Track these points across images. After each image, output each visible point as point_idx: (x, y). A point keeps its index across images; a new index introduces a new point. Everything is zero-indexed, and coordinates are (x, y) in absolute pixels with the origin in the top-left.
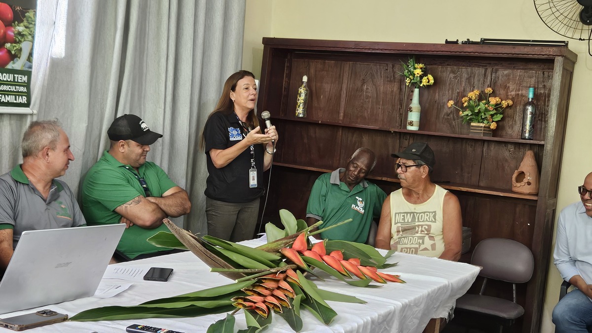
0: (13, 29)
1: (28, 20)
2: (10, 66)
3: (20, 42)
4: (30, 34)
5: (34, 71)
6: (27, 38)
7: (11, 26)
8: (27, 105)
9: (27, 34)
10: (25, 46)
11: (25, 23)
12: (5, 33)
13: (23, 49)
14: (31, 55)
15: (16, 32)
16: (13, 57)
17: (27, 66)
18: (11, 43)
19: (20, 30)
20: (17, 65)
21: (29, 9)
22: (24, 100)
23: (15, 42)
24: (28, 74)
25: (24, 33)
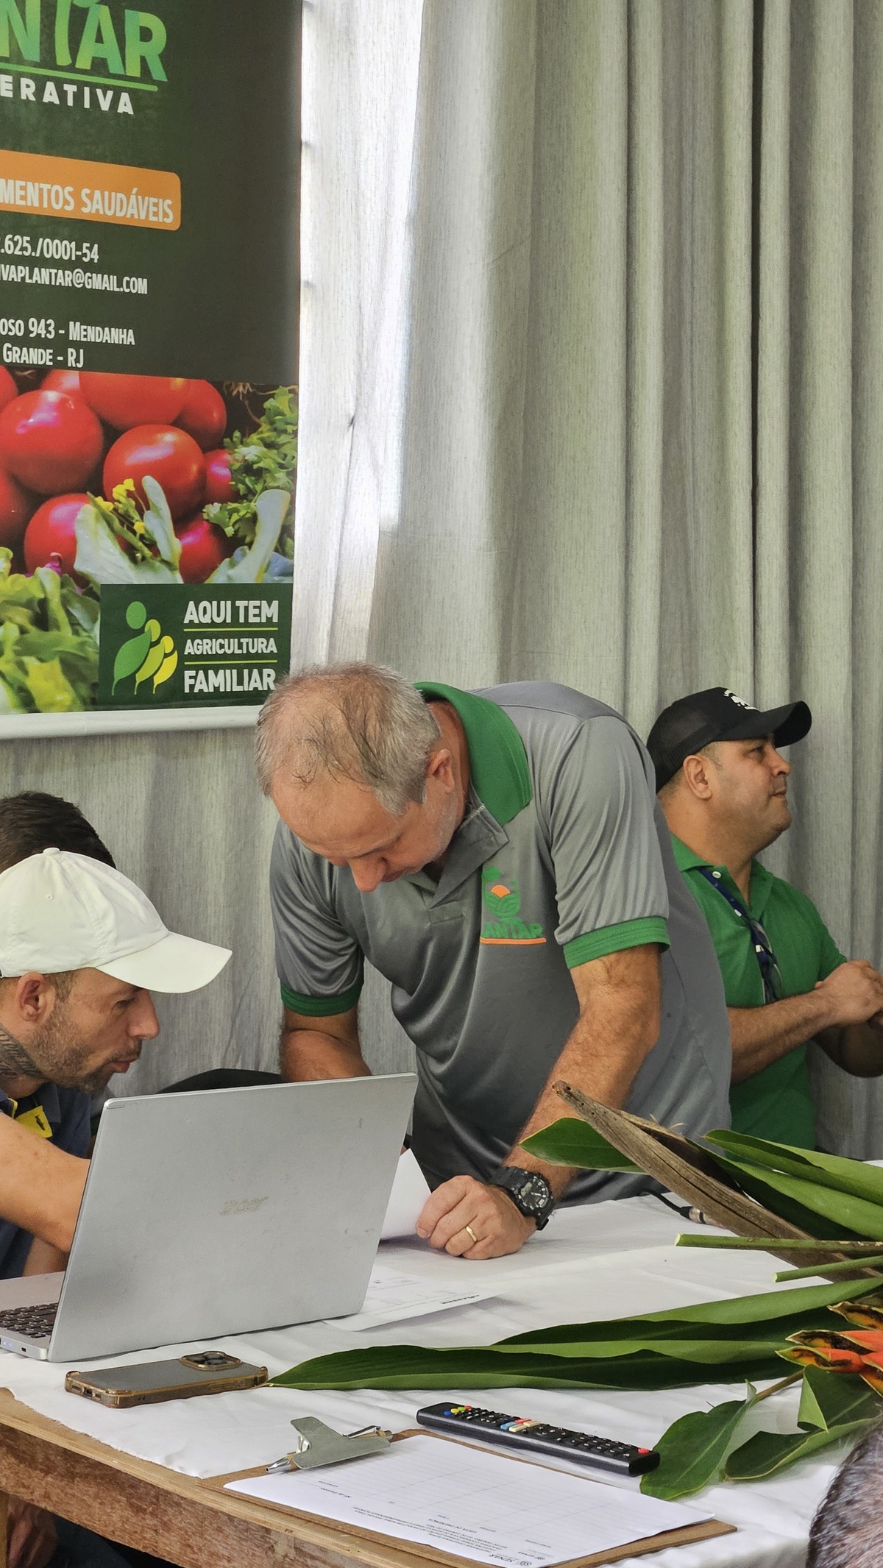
0: (227, 457)
1: (272, 423)
2: (221, 573)
3: (250, 494)
4: (281, 466)
5: (295, 581)
6: (274, 479)
7: (221, 446)
9: (273, 466)
10: (267, 506)
11: (266, 431)
12: (203, 473)
13: (260, 518)
14: (287, 531)
15: (237, 466)
16: (230, 545)
17: (277, 570)
18: (223, 501)
19: (250, 458)
20: (244, 569)
21: (276, 387)
22: (268, 677)
23: (237, 497)
24: (282, 594)
25: (261, 465)
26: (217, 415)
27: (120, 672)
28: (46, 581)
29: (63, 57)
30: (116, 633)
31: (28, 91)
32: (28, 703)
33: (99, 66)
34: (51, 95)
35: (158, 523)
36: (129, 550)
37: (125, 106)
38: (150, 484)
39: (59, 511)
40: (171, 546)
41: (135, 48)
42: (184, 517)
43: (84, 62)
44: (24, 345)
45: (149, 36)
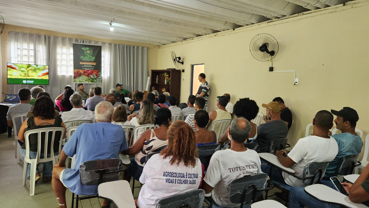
5: (102, 78)
8: (102, 82)
12: (97, 74)
14: (102, 76)
20: (100, 78)
21: (101, 71)
25: (100, 74)
28: (89, 78)
29: (90, 59)
30: (93, 80)
31: (88, 60)
32: (89, 82)
36: (93, 77)
37: (93, 60)
38: (94, 74)
39: (90, 75)
40: (96, 77)
44: (88, 69)
45: (94, 58)
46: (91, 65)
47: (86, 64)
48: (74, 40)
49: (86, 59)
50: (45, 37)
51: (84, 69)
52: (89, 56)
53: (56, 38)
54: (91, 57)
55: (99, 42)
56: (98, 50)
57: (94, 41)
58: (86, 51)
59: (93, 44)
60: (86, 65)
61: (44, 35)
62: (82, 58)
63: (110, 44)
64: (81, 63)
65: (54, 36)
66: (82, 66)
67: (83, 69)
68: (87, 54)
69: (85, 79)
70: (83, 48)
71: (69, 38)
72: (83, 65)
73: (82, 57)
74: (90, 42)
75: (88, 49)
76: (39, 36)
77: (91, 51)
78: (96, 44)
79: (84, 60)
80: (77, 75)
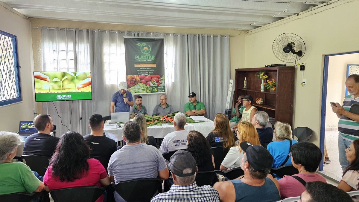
0: (160, 79)
2: (160, 85)
4: (164, 79)
5: (165, 85)
8: (165, 92)
10: (163, 81)
11: (163, 77)
12: (158, 80)
14: (164, 83)
16: (161, 84)
18: (160, 81)
19: (162, 79)
21: (163, 74)
22: (164, 91)
24: (165, 86)
26: (159, 77)
27: (153, 91)
28: (148, 86)
29: (148, 59)
30: (153, 89)
31: (146, 61)
32: (147, 92)
33: (150, 59)
34: (147, 61)
35: (155, 83)
36: (153, 84)
37: (152, 61)
38: (155, 81)
39: (149, 82)
40: (156, 84)
41: (152, 58)
42: (157, 82)
43: (149, 59)
44: (146, 74)
45: (153, 57)
46: (149, 68)
47: (143, 66)
48: (126, 33)
49: (142, 59)
50: (88, 32)
51: (141, 74)
52: (146, 55)
53: (102, 32)
54: (149, 57)
55: (160, 33)
56: (158, 44)
57: (153, 33)
58: (143, 47)
59: (151, 37)
60: (143, 68)
61: (85, 29)
62: (137, 59)
63: (175, 35)
64: (136, 66)
65: (99, 30)
66: (138, 70)
67: (139, 75)
68: (144, 52)
69: (143, 88)
70: (138, 44)
71: (119, 31)
72: (139, 68)
73: (137, 57)
74: (148, 34)
75: (144, 44)
76: (80, 31)
77: (149, 47)
78: (156, 36)
79: (140, 61)
80: (131, 83)
